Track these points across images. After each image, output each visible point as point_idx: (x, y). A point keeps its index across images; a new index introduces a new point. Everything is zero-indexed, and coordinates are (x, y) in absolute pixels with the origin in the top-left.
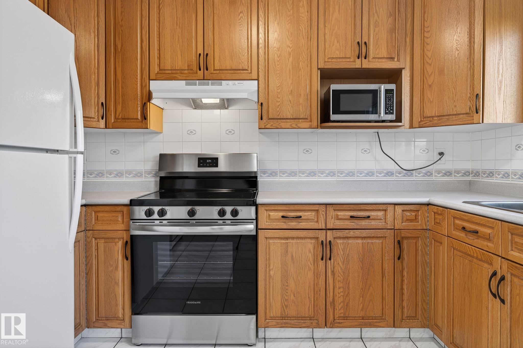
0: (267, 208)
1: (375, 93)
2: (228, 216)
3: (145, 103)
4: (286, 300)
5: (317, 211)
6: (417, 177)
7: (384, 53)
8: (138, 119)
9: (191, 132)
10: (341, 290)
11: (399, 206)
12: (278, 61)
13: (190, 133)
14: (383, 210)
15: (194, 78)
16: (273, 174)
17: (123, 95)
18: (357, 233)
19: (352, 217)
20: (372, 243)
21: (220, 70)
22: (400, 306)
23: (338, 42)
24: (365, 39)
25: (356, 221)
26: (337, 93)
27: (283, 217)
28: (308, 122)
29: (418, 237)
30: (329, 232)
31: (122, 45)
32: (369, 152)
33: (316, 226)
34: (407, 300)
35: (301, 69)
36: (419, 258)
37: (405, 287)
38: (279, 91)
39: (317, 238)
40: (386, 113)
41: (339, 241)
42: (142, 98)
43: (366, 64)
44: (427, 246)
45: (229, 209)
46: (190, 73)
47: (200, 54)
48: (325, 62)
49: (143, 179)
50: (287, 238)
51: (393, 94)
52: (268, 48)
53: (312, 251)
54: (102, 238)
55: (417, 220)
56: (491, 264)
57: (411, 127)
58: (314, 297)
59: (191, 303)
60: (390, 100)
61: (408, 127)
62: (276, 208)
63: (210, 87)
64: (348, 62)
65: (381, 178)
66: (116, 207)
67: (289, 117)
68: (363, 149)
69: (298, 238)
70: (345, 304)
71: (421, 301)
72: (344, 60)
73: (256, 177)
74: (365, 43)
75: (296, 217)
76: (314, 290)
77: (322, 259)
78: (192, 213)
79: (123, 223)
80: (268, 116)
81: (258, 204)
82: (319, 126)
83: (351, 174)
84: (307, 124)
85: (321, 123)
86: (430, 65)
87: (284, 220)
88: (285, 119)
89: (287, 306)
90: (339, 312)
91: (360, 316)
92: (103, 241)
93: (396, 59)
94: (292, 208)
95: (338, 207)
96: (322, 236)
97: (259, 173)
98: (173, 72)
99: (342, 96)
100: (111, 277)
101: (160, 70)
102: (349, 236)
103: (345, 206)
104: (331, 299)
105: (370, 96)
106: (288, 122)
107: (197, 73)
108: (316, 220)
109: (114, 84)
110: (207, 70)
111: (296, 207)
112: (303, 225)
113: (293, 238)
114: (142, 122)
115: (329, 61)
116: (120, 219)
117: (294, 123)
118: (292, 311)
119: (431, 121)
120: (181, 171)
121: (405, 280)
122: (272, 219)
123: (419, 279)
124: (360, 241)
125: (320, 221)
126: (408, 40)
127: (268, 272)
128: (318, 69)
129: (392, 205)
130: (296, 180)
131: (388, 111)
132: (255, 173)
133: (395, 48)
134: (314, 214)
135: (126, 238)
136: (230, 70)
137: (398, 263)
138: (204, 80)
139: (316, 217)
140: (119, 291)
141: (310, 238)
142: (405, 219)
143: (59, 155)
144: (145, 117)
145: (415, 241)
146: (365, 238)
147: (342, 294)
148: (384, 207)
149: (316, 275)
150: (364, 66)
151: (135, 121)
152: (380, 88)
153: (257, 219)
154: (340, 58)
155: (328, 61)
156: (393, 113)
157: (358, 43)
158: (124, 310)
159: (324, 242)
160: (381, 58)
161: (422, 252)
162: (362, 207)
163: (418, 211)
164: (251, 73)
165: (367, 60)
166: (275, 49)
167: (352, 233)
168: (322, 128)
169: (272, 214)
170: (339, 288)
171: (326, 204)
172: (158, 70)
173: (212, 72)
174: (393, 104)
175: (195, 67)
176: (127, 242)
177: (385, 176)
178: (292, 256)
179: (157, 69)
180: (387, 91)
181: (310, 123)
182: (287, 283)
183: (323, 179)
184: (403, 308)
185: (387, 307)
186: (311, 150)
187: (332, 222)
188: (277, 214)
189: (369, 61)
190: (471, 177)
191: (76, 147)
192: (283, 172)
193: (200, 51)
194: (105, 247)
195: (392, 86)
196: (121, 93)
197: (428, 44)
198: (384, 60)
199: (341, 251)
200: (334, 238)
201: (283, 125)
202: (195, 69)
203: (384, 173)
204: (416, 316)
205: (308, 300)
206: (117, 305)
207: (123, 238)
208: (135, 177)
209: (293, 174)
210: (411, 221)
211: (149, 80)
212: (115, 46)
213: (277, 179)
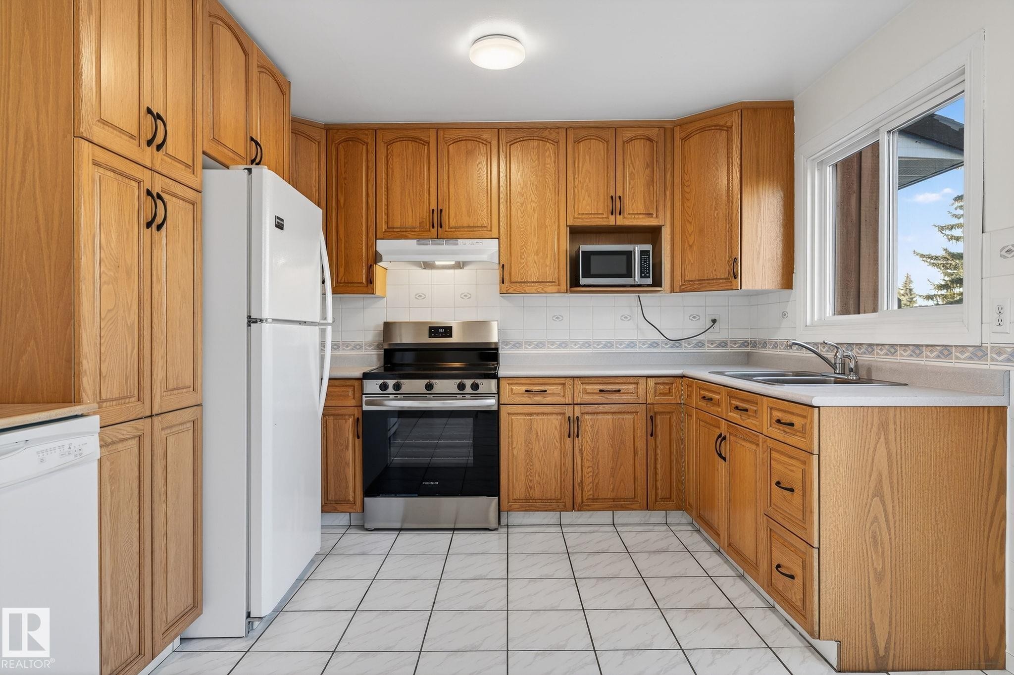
0: (510, 382)
1: (629, 254)
2: (468, 389)
3: (371, 265)
4: (531, 481)
5: (564, 384)
6: (686, 348)
7: (641, 208)
8: (362, 283)
9: (419, 296)
10: (590, 469)
11: (651, 379)
12: (522, 218)
13: (419, 298)
14: (634, 383)
15: (426, 237)
16: (517, 345)
17: (346, 256)
18: (607, 408)
19: (601, 391)
20: (623, 419)
21: (455, 227)
22: (653, 486)
23: (588, 196)
24: (619, 193)
25: (606, 396)
26: (587, 254)
27: (527, 391)
28: (555, 285)
29: (673, 412)
30: (576, 407)
31: (345, 200)
32: (630, 319)
33: (562, 401)
34: (661, 480)
35: (547, 227)
36: (674, 435)
37: (659, 466)
38: (523, 251)
39: (564, 414)
40: (641, 277)
41: (587, 417)
42: (368, 261)
43: (621, 221)
44: (682, 422)
45: (468, 383)
46: (422, 231)
47: (433, 210)
48: (575, 218)
49: (362, 352)
50: (531, 414)
51: (649, 256)
52: (510, 202)
53: (558, 428)
54: (331, 415)
55: (671, 394)
56: (719, 428)
57: (673, 291)
58: (561, 477)
59: (428, 483)
60: (646, 262)
61: (669, 291)
62: (519, 382)
63: (445, 247)
64: (600, 218)
65: (645, 349)
66: (347, 381)
67: (535, 281)
68: (622, 316)
69: (543, 414)
70: (595, 485)
71: (676, 481)
72: (595, 216)
73: (497, 349)
74: (620, 197)
75: (540, 391)
76: (561, 469)
77: (569, 436)
78: (429, 387)
79: (354, 398)
80: (510, 278)
81: (500, 378)
82: (569, 291)
83: (609, 345)
84: (555, 289)
85: (570, 288)
86: (691, 223)
87: (527, 394)
88: (529, 282)
89: (531, 488)
90: (588, 493)
91: (611, 497)
92: (332, 418)
93: (654, 216)
94: (536, 381)
95: (586, 380)
96: (568, 411)
97: (500, 344)
98: (402, 230)
99: (593, 258)
100: (341, 457)
101: (388, 227)
102: (598, 411)
103: (593, 379)
104: (579, 479)
105: (624, 257)
106: (534, 286)
107: (429, 231)
108: (562, 394)
109: (335, 244)
110: (441, 227)
111: (541, 381)
112: (549, 400)
113: (538, 414)
114: (367, 286)
115: (580, 218)
116: (350, 394)
117: (539, 287)
118: (536, 493)
119: (691, 285)
120: (399, 342)
121: (659, 459)
122: (514, 394)
123: (674, 457)
124: (610, 417)
125: (567, 395)
126: (668, 193)
127: (510, 451)
128: (567, 226)
129: (644, 378)
130: (544, 352)
131: (643, 274)
132: (496, 344)
133: (653, 203)
134: (560, 388)
135: (358, 414)
136: (467, 227)
137: (651, 440)
138: (437, 239)
139: (562, 391)
140: (350, 472)
141: (557, 414)
142: (658, 392)
143: (306, 326)
144: (370, 281)
145: (669, 417)
146: (615, 413)
147: (591, 474)
148: (635, 380)
149: (563, 454)
150: (618, 224)
151: (359, 285)
152: (635, 249)
153: (498, 393)
154: (591, 214)
155: (578, 218)
156: (649, 277)
157: (612, 197)
158: (355, 493)
159: (572, 419)
160: (638, 214)
161: (676, 427)
162: (612, 380)
163: (672, 384)
164: (491, 231)
165: (621, 216)
166: (519, 204)
167: (601, 408)
168: (572, 292)
169: (515, 388)
170: (588, 467)
171: (573, 377)
172: (386, 228)
173: (447, 229)
174: (649, 266)
175: (428, 224)
176: (358, 419)
177: (649, 347)
178: (537, 433)
179: (384, 227)
180: (643, 253)
181: (559, 287)
182: (532, 462)
183: (576, 350)
184: (656, 489)
185: (639, 488)
186: (562, 317)
187: (580, 397)
188: (519, 388)
189: (624, 218)
190: (749, 348)
191: (325, 319)
192: (529, 343)
193: (433, 206)
194: (335, 425)
195: (648, 247)
196: (343, 254)
197: (688, 200)
198: (640, 216)
199: (590, 428)
200: (582, 414)
201: (527, 289)
202: (428, 227)
203: (647, 343)
204: (670, 498)
205: (554, 480)
206: (347, 487)
207: (354, 415)
208: (354, 350)
209: (540, 345)
210: (664, 394)
211: (376, 239)
212: (338, 201)
213: (522, 351)
